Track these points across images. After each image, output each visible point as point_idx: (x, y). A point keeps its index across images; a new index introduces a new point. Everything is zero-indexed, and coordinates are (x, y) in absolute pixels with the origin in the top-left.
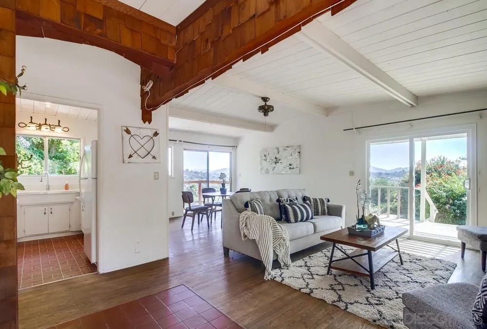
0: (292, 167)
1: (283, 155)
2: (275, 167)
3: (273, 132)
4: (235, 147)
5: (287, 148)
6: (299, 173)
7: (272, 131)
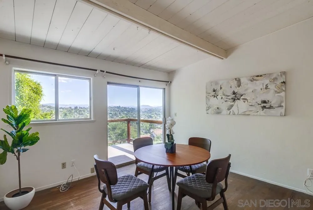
0: (267, 105)
1: (248, 87)
2: (232, 106)
3: (228, 58)
4: (169, 83)
5: (255, 78)
6: (285, 116)
7: (226, 57)
